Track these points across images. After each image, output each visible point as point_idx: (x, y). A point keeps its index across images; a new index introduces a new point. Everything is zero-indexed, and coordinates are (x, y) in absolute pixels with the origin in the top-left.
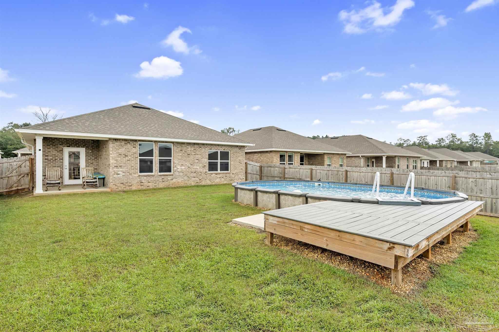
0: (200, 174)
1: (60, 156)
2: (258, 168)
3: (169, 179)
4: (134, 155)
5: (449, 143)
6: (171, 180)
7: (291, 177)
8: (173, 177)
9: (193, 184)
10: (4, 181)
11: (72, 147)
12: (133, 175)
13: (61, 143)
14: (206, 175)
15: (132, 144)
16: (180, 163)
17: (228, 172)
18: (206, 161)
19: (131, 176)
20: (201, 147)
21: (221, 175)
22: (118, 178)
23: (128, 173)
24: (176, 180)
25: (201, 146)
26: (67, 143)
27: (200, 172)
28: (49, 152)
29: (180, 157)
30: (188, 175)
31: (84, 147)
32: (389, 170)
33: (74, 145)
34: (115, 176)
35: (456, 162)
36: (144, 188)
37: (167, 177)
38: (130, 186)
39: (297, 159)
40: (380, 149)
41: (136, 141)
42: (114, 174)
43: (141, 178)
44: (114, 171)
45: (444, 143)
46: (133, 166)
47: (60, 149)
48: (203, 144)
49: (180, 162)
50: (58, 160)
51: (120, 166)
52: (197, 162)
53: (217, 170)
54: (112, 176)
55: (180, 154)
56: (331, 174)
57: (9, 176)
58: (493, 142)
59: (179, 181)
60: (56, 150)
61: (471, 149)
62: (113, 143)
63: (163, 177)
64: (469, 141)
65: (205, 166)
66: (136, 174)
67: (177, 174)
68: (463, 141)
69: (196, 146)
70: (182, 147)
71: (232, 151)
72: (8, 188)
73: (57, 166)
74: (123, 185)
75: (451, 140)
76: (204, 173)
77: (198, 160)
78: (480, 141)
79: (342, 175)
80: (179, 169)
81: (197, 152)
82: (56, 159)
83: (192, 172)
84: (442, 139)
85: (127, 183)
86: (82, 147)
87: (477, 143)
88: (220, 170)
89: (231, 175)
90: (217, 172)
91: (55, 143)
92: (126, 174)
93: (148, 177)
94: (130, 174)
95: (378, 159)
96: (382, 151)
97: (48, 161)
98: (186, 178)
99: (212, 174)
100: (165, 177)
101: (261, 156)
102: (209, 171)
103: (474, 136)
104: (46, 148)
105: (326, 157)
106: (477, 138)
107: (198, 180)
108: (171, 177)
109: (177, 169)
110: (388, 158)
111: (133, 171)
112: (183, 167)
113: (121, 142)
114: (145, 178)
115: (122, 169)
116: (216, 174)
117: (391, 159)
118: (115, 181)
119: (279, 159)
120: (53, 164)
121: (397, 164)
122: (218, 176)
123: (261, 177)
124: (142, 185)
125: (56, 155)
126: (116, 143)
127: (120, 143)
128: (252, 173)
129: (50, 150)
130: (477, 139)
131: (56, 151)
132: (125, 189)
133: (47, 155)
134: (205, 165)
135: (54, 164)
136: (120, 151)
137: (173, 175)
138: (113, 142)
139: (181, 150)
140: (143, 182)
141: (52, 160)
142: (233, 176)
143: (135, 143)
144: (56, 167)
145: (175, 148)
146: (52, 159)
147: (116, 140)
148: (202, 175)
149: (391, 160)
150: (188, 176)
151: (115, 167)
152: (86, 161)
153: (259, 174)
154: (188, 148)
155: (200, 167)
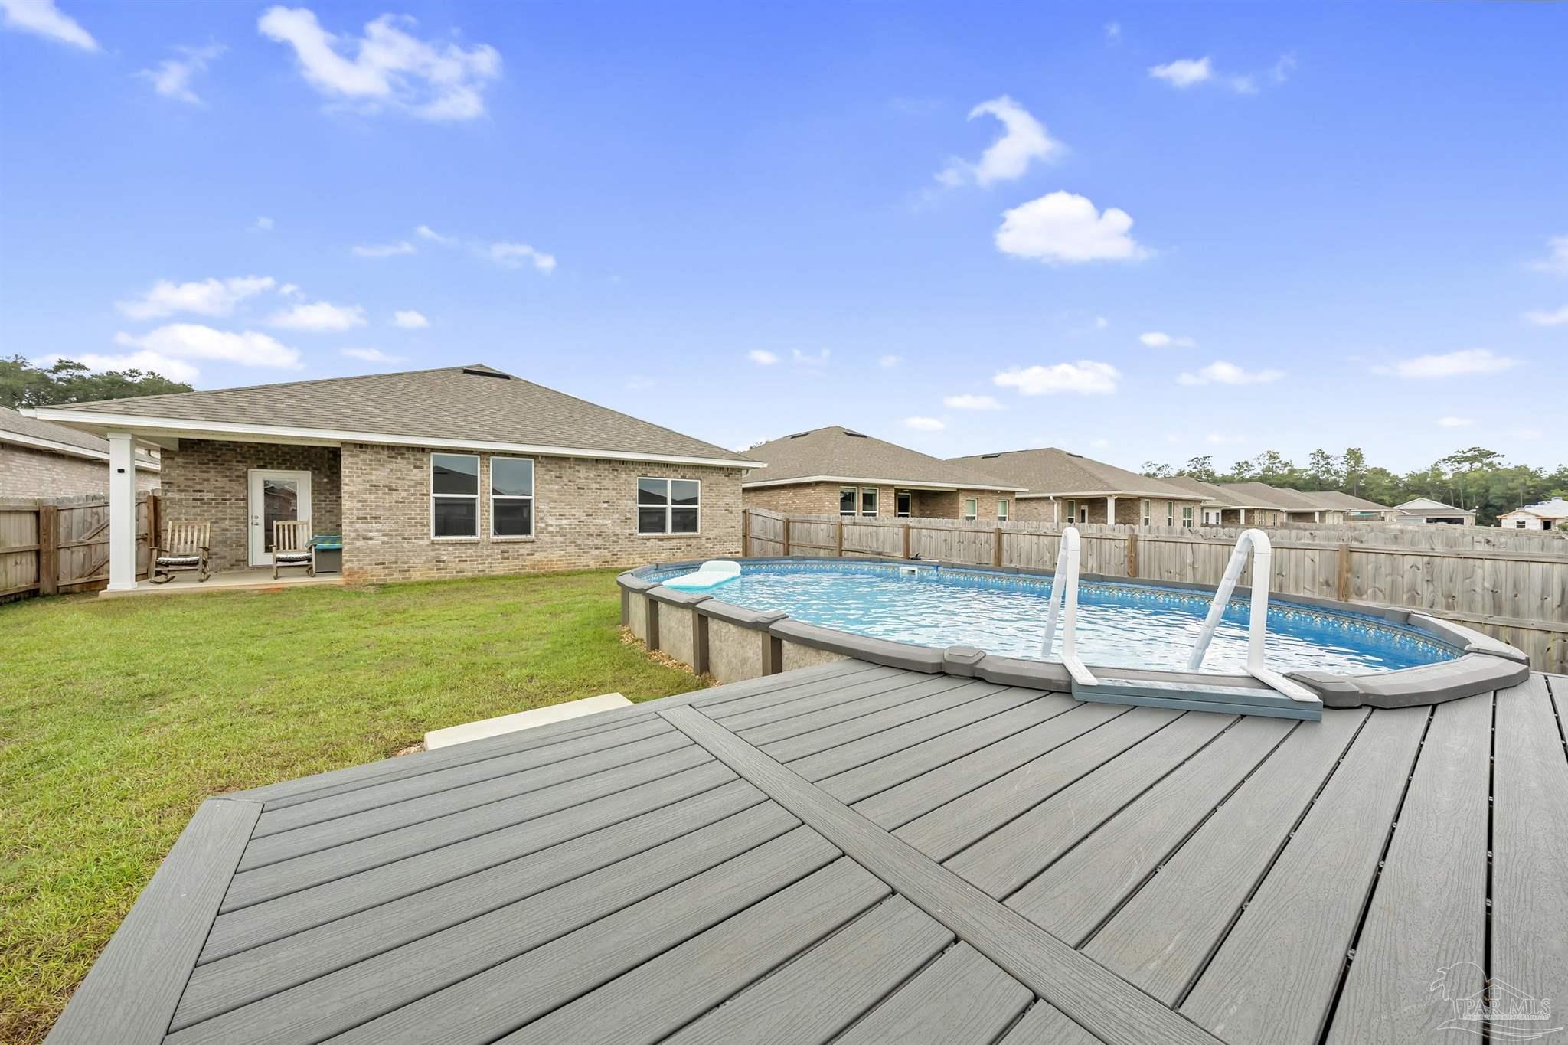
0: (614, 538)
1: (237, 492)
2: (780, 525)
3: (522, 551)
4: (416, 487)
5: (1261, 473)
6: (528, 555)
7: (857, 548)
8: (535, 546)
9: (593, 565)
10: (74, 556)
11: (272, 468)
12: (413, 541)
13: (239, 459)
14: (632, 541)
15: (412, 458)
16: (556, 512)
17: (695, 534)
18: (633, 506)
19: (408, 543)
20: (617, 470)
21: (674, 542)
22: (368, 548)
23: (400, 535)
24: (545, 554)
25: (617, 466)
26: (257, 459)
27: (614, 535)
28: (204, 480)
29: (555, 496)
30: (579, 542)
31: (307, 469)
32: (1124, 531)
33: (278, 463)
34: (358, 544)
35: (1285, 515)
36: (448, 577)
37: (516, 546)
38: (404, 571)
39: (886, 503)
40: (1100, 481)
41: (422, 449)
42: (358, 540)
43: (439, 549)
44: (356, 530)
45: (1251, 473)
46: (414, 518)
47: (236, 473)
48: (623, 462)
49: (555, 508)
50: (233, 501)
51: (375, 518)
52: (606, 508)
53: (663, 530)
54: (349, 544)
55: (557, 487)
56: (957, 540)
57: (89, 542)
58: (1367, 470)
59: (551, 557)
60: (227, 477)
61: (1314, 485)
62: (352, 456)
63: (504, 547)
64: (1309, 467)
65: (629, 518)
66: (423, 538)
67: (547, 538)
68: (1295, 467)
69: (600, 466)
70: (560, 467)
71: (704, 480)
72: (86, 574)
73: (229, 516)
74: (384, 568)
75: (1267, 465)
76: (626, 538)
77: (607, 502)
78: (1335, 468)
79: (987, 542)
80: (551, 525)
81: (606, 483)
82: (226, 500)
83: (592, 535)
84: (1246, 463)
85: (396, 562)
86: (300, 469)
87: (1328, 471)
88: (673, 531)
89: (703, 541)
90: (665, 534)
91: (223, 457)
92: (392, 539)
93: (458, 547)
94: (404, 539)
95: (1096, 505)
96: (1106, 484)
97: (202, 503)
98: (572, 549)
99: (648, 539)
100: (511, 546)
101: (796, 495)
102: (641, 531)
103: (1322, 456)
104: (198, 470)
105: (962, 498)
106: (1329, 460)
107: (607, 554)
108: (528, 546)
109: (547, 525)
110: (1120, 501)
111: (413, 531)
112: (564, 522)
113: (378, 453)
114: (450, 549)
115: (379, 526)
116: (661, 540)
117: (1129, 504)
118: (357, 556)
119: (838, 503)
120: (216, 512)
121: (1143, 516)
122: (666, 544)
123: (788, 548)
124: (443, 569)
125: (227, 489)
126: (362, 456)
127: (374, 456)
128: (763, 537)
129: (209, 475)
130: (1328, 463)
131: (227, 479)
132: (389, 580)
133: (198, 487)
134: (628, 515)
135: (221, 511)
136: (373, 478)
137: (533, 542)
138: (352, 451)
139: (558, 475)
140: (444, 561)
141: (214, 502)
142: (707, 545)
143: (419, 455)
144: (225, 519)
145: (542, 470)
146: (213, 499)
147: (362, 446)
148: (620, 541)
149: (1127, 506)
150: (580, 545)
151: (358, 518)
152: (313, 505)
153: (781, 540)
154: (579, 472)
155: (614, 522)
